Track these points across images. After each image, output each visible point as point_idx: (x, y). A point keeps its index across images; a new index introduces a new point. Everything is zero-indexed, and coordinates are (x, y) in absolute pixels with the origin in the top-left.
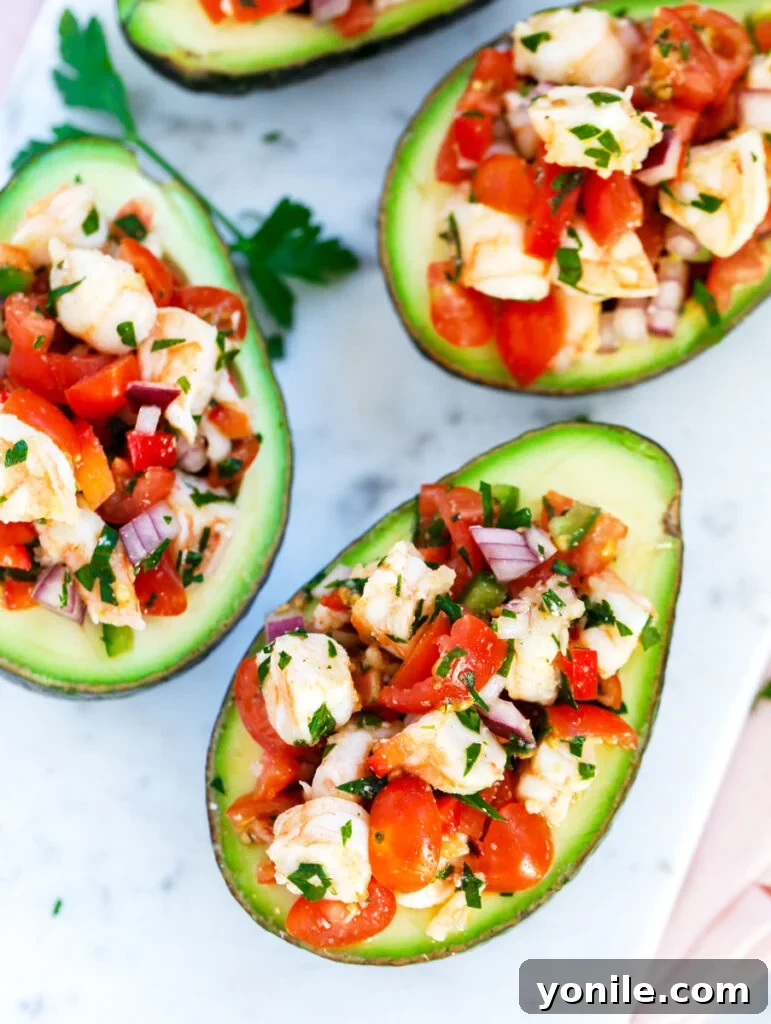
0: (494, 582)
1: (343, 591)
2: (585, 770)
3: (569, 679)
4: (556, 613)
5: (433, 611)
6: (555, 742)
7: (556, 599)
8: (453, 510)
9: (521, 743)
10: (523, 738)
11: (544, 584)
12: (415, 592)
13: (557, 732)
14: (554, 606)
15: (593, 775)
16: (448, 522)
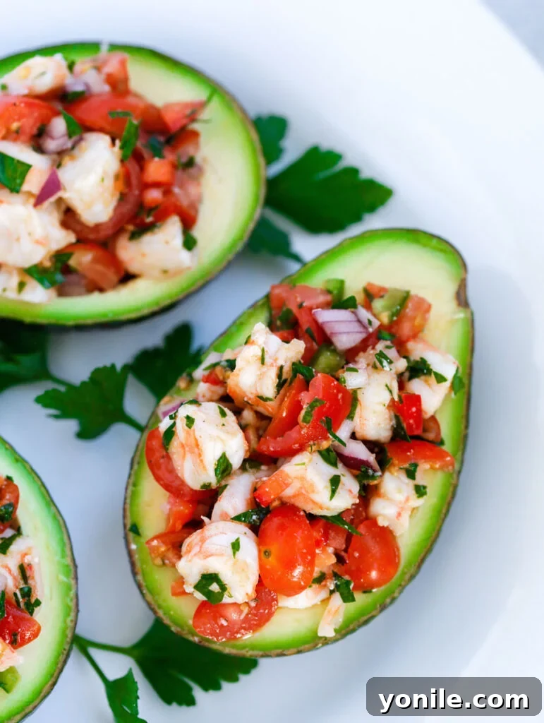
0: (335, 351)
1: (218, 369)
2: (420, 491)
3: (401, 418)
4: (387, 368)
5: (291, 375)
6: (394, 470)
7: (386, 358)
8: (299, 300)
9: (370, 472)
10: (371, 467)
11: (373, 348)
12: (276, 360)
13: (396, 462)
14: (385, 363)
15: (425, 493)
16: (295, 310)
